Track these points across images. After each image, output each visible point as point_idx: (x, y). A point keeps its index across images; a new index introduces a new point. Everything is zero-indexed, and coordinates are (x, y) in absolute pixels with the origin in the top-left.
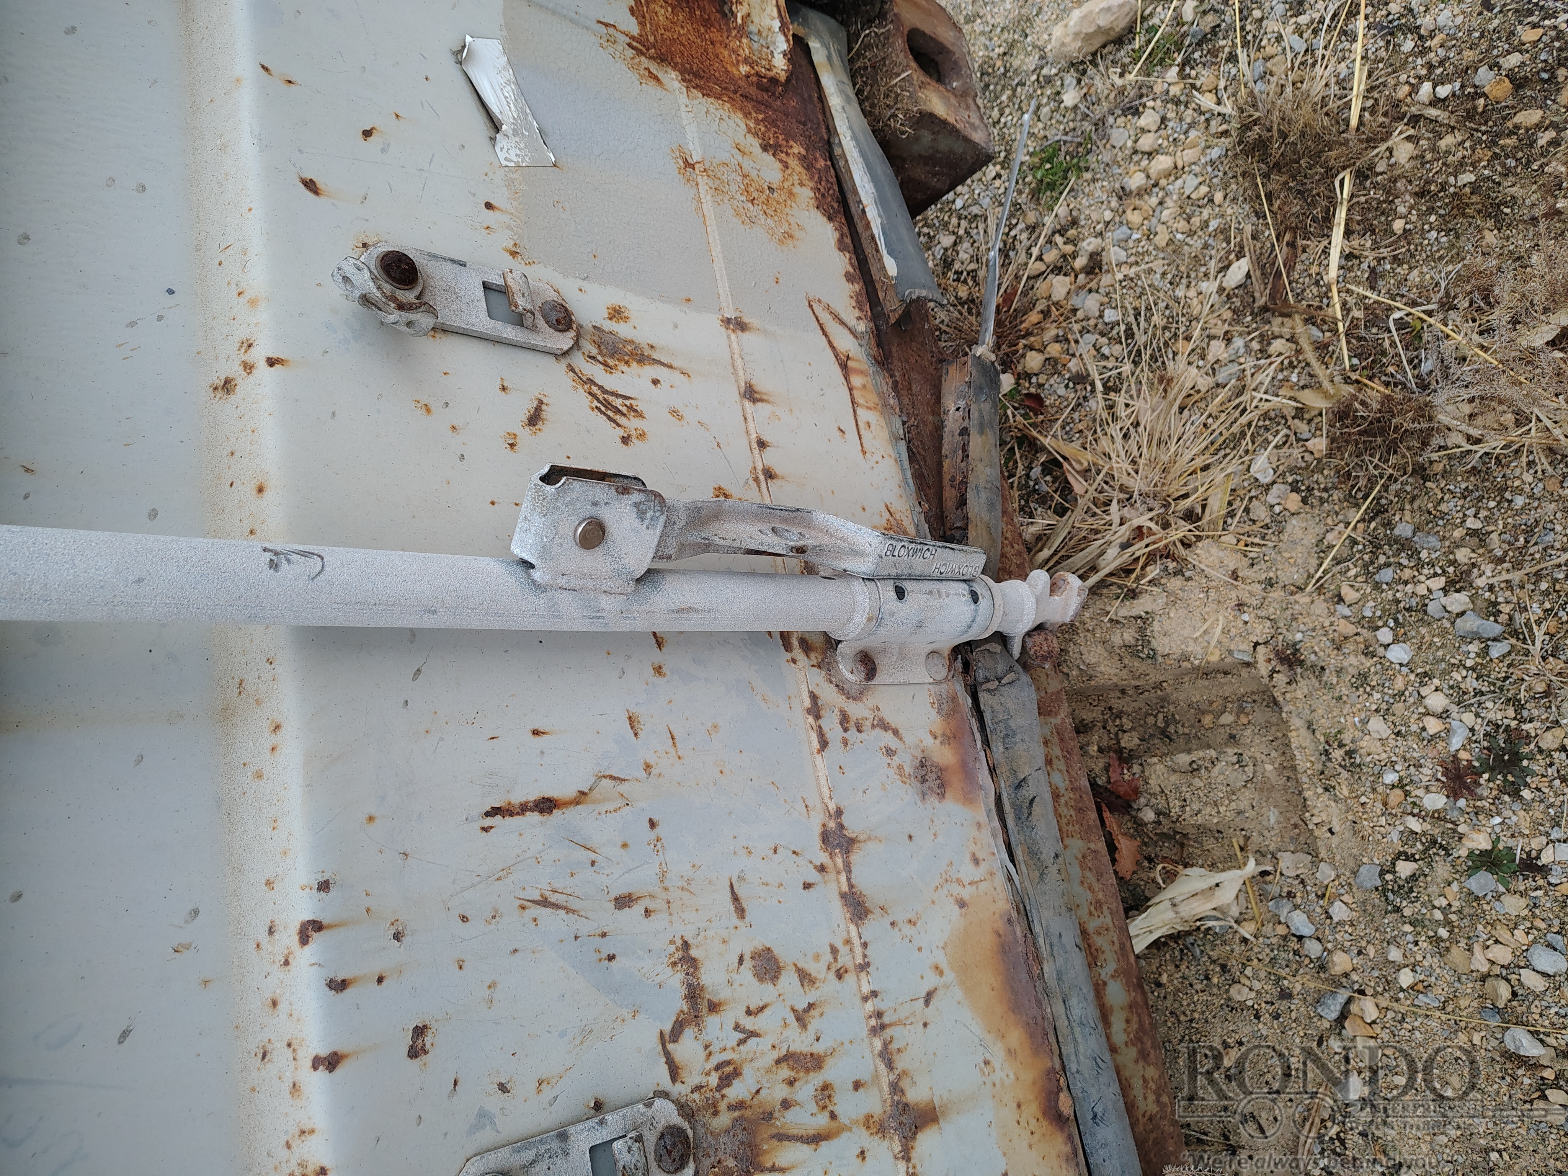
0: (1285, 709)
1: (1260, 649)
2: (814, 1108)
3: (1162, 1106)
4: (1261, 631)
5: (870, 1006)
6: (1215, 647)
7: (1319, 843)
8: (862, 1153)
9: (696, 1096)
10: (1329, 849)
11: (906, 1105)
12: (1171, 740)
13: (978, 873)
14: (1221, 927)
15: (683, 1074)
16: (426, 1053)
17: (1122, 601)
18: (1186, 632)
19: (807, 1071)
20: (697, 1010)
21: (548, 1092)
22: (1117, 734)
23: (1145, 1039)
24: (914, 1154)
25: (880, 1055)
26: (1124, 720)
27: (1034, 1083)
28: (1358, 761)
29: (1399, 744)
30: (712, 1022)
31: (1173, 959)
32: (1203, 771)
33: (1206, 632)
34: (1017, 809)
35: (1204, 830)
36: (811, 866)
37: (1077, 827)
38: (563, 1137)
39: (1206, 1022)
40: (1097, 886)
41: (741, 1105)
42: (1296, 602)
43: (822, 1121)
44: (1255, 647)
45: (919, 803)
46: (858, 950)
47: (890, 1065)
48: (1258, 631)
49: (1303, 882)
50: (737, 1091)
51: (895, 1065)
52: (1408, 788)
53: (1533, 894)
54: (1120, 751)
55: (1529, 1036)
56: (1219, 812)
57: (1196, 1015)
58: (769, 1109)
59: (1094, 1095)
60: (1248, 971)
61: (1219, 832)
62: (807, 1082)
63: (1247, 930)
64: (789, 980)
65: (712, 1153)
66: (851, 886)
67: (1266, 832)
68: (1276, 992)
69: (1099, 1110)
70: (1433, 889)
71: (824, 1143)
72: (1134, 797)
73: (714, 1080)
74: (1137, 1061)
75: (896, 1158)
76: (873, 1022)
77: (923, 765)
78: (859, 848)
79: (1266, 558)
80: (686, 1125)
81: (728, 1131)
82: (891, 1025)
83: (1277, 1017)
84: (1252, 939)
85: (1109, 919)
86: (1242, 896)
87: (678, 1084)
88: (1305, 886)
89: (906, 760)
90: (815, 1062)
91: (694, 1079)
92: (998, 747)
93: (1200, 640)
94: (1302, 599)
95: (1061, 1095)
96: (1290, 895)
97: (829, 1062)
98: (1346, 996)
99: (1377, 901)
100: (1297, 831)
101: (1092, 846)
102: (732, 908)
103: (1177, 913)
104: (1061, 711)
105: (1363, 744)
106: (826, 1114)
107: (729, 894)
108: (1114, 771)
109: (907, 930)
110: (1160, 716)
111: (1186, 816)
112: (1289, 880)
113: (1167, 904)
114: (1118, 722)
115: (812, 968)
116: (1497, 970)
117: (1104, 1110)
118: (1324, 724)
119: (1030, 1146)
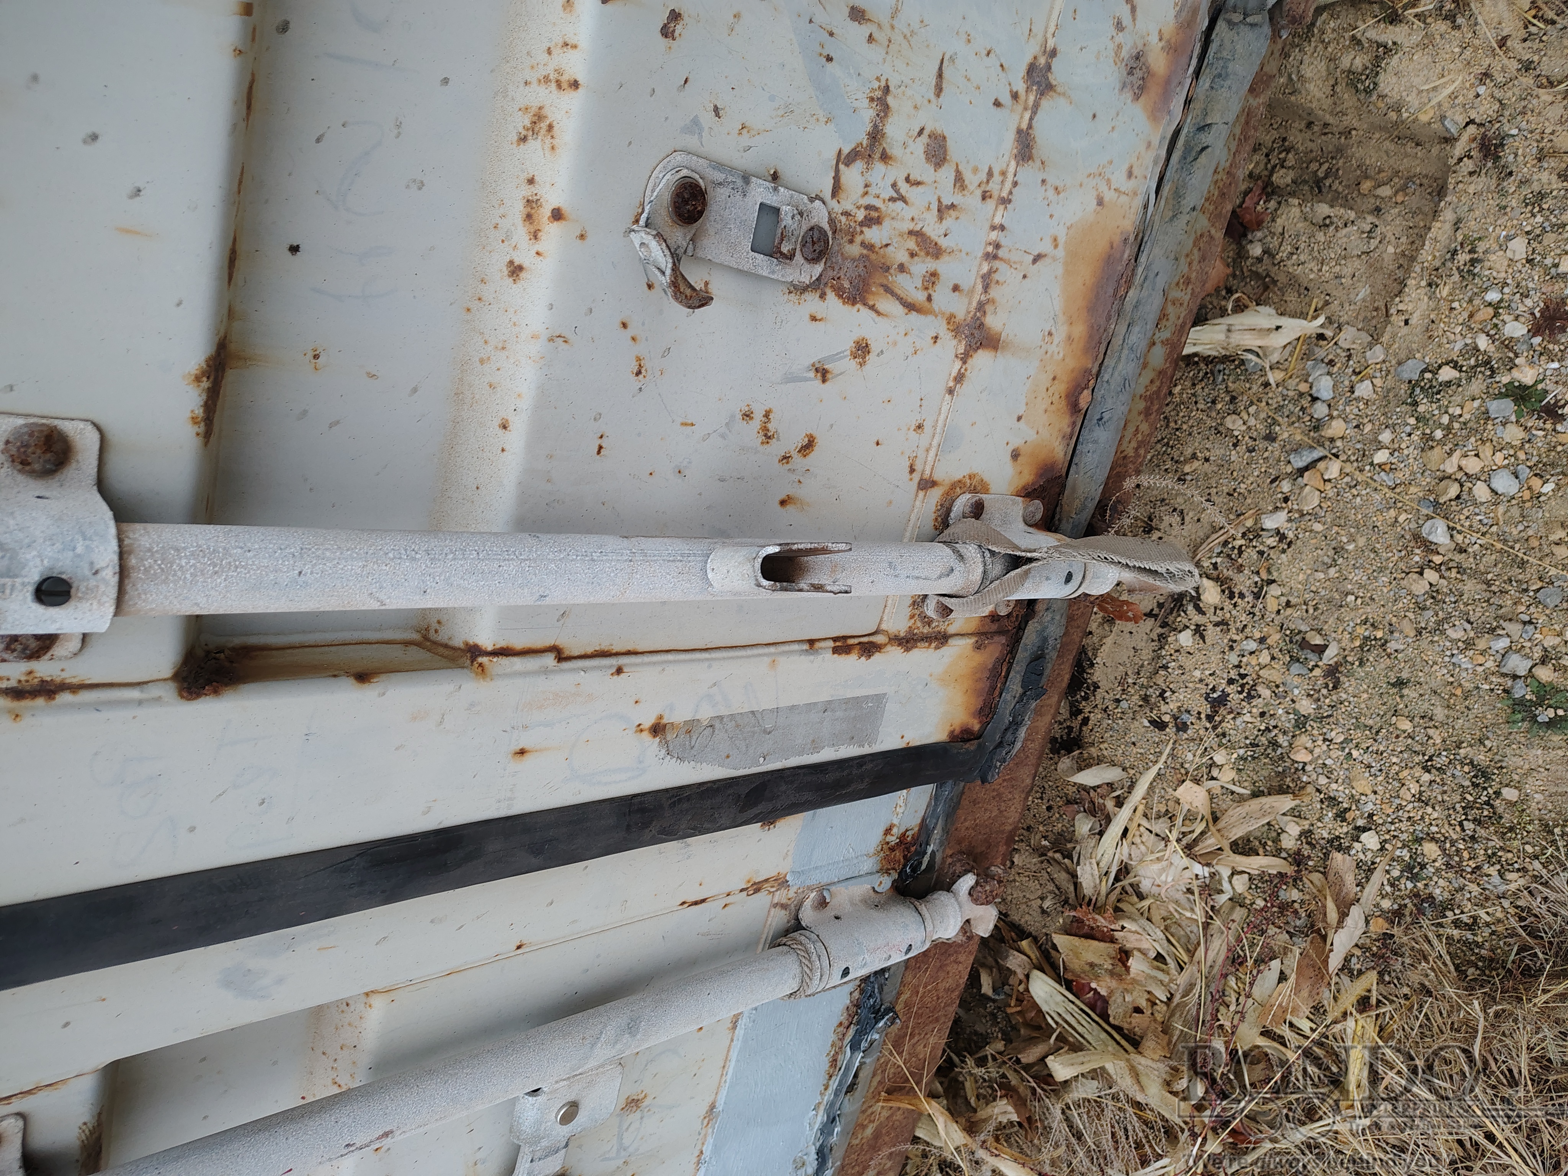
0: (1448, 199)
1: (1472, 129)
2: (919, 285)
3: (1137, 455)
4: (1485, 110)
5: (994, 235)
6: (1433, 107)
7: (1389, 328)
8: (936, 337)
9: (843, 219)
10: (1394, 336)
11: (982, 325)
12: (1320, 191)
13: (1127, 186)
14: (1256, 364)
15: (842, 195)
16: (674, 39)
17: (1379, 21)
18: (1416, 81)
19: (928, 254)
20: (873, 151)
21: (745, 140)
22: (1275, 167)
23: (1155, 402)
24: (970, 361)
25: (983, 277)
26: (1290, 156)
27: (1072, 371)
28: (1476, 271)
29: (1524, 270)
30: (879, 167)
31: (1195, 377)
32: (1332, 228)
33: (1435, 89)
34: (1188, 149)
35: (1294, 282)
36: (1008, 88)
37: (1212, 208)
38: (746, 179)
39: (1190, 434)
40: (1196, 265)
41: (870, 247)
42: (1538, 97)
43: (919, 297)
44: (1467, 124)
45: (1116, 91)
46: (1008, 185)
47: (986, 288)
48: (1482, 109)
49: (1349, 357)
50: (873, 235)
51: (990, 291)
52: (1501, 311)
53: (1535, 432)
54: (1268, 183)
55: (1446, 529)
56: (1320, 270)
57: (1185, 427)
58: (888, 264)
59: (1109, 405)
60: (1252, 410)
61: (1307, 289)
62: (923, 262)
63: (1273, 377)
64: (947, 174)
65: (837, 268)
66: (1030, 126)
67: (1346, 305)
68: (1263, 432)
69: (1106, 416)
70: (1458, 399)
71: (914, 313)
72: (1255, 227)
73: (861, 215)
74: (1140, 413)
75: (956, 356)
76: (990, 249)
77: (1137, 58)
78: (1052, 97)
79: (1544, 38)
80: (830, 234)
81: (853, 260)
82: (1001, 259)
83: (1251, 450)
84: (1274, 385)
85: (1188, 297)
86: (1289, 349)
87: (835, 201)
88: (1349, 360)
89: (1128, 43)
90: (935, 251)
91: (848, 206)
92: (1205, 82)
93: (1425, 94)
94: (1545, 95)
95: (1085, 391)
96: (1331, 363)
97: (945, 258)
98: (1321, 454)
99: (1403, 391)
100: (1375, 313)
101: (1213, 231)
102: (934, 82)
103: (1227, 337)
104: (1262, 96)
105: (1493, 257)
106: (926, 294)
107: (937, 67)
108: (1252, 198)
109: (1051, 193)
110: (1326, 166)
111: (1289, 263)
112: (1339, 351)
113: (1224, 327)
114: (1283, 155)
115: (968, 176)
116: (1459, 475)
117: (1110, 418)
118: (1471, 226)
119: (1046, 411)
